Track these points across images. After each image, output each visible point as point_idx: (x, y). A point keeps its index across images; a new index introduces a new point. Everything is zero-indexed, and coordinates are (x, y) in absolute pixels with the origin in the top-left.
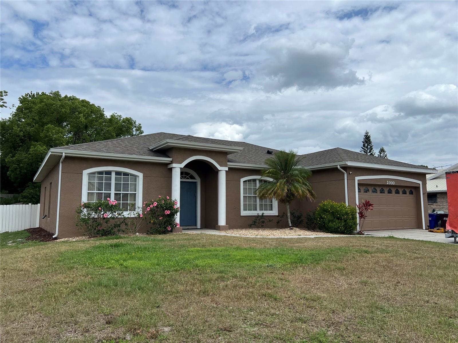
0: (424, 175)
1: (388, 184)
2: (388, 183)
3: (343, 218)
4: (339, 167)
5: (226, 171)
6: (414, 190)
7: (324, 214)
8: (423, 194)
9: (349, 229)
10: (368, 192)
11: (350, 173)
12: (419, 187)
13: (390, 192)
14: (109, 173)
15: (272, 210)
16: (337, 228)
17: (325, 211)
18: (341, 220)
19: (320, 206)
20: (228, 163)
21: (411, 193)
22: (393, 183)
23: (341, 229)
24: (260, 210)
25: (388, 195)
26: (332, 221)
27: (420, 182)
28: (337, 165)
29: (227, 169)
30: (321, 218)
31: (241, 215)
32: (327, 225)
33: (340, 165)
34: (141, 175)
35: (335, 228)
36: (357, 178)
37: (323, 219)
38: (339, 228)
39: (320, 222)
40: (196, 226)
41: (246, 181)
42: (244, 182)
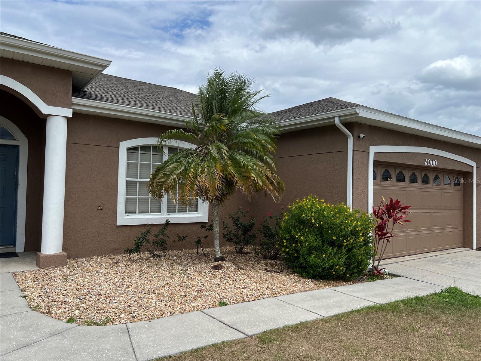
1: (426, 164)
2: (427, 162)
3: (345, 244)
4: (337, 121)
5: (68, 119)
7: (300, 230)
10: (389, 179)
11: (359, 137)
12: (471, 174)
13: (426, 180)
15: (196, 211)
16: (328, 269)
18: (340, 246)
19: (290, 211)
22: (434, 163)
23: (337, 271)
24: (167, 212)
25: (423, 185)
26: (319, 249)
27: (474, 164)
28: (334, 118)
29: (69, 113)
30: (292, 239)
31: (117, 225)
32: (305, 259)
33: (340, 117)
35: (324, 269)
36: (373, 149)
37: (296, 242)
38: (332, 267)
39: (287, 250)
40: (14, 245)
41: (135, 149)
42: (131, 150)
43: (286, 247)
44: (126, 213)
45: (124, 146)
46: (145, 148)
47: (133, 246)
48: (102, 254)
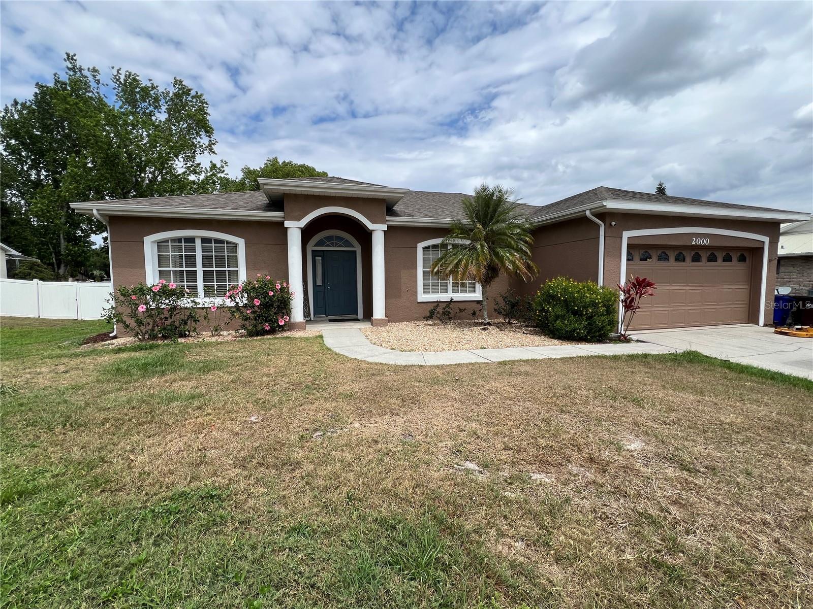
0: (776, 224)
1: (694, 243)
2: (695, 241)
3: (585, 313)
4: (588, 213)
5: (385, 231)
6: (752, 254)
7: (549, 303)
8: (770, 261)
9: (598, 334)
10: (648, 260)
12: (761, 249)
13: (696, 258)
14: (191, 240)
15: (473, 292)
16: (571, 332)
17: (551, 298)
18: (581, 315)
19: (542, 289)
20: (388, 218)
21: (742, 259)
22: (706, 242)
23: (578, 333)
24: (452, 293)
25: (692, 264)
26: (563, 317)
27: (766, 240)
28: (585, 211)
29: (385, 227)
30: (543, 310)
31: (418, 301)
32: (553, 324)
33: (590, 210)
34: (241, 243)
35: (567, 331)
36: (626, 235)
37: (546, 312)
38: (574, 330)
39: (540, 318)
40: (357, 315)
41: (428, 247)
42: (425, 249)
43: (539, 316)
44: (423, 293)
45: (420, 246)
46: (435, 246)
47: (428, 314)
48: (409, 320)
